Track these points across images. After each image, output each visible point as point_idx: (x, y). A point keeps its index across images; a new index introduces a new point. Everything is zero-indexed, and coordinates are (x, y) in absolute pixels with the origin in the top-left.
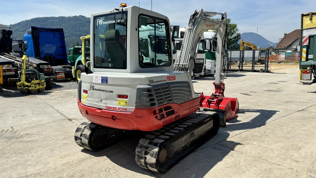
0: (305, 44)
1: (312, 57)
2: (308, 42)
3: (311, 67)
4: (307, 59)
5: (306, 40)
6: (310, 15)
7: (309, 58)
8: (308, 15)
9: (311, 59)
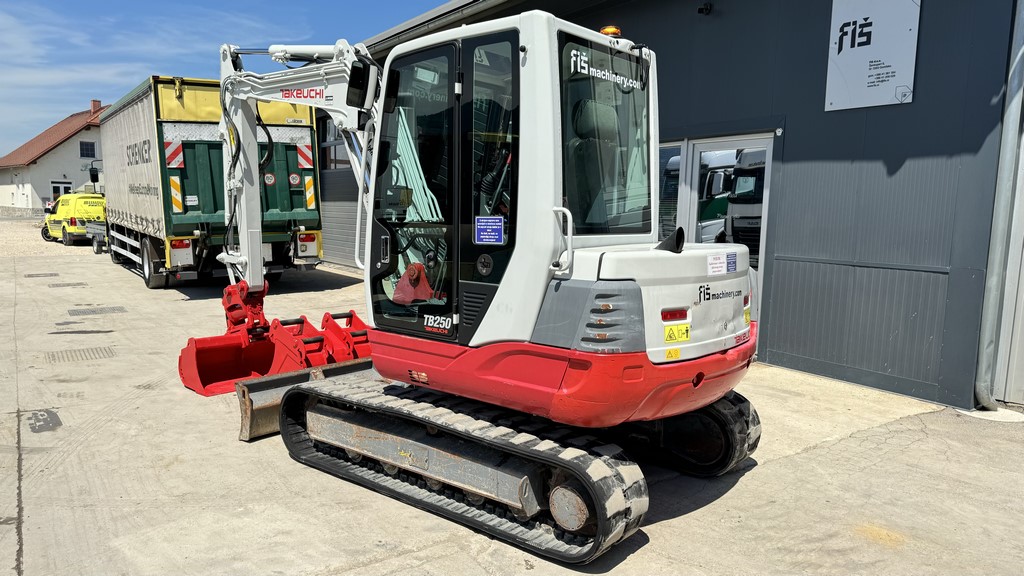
0: (173, 165)
1: (196, 203)
2: (182, 160)
3: (203, 229)
4: (186, 209)
5: (175, 154)
6: (177, 83)
7: (189, 204)
8: (172, 82)
9: (194, 208)
